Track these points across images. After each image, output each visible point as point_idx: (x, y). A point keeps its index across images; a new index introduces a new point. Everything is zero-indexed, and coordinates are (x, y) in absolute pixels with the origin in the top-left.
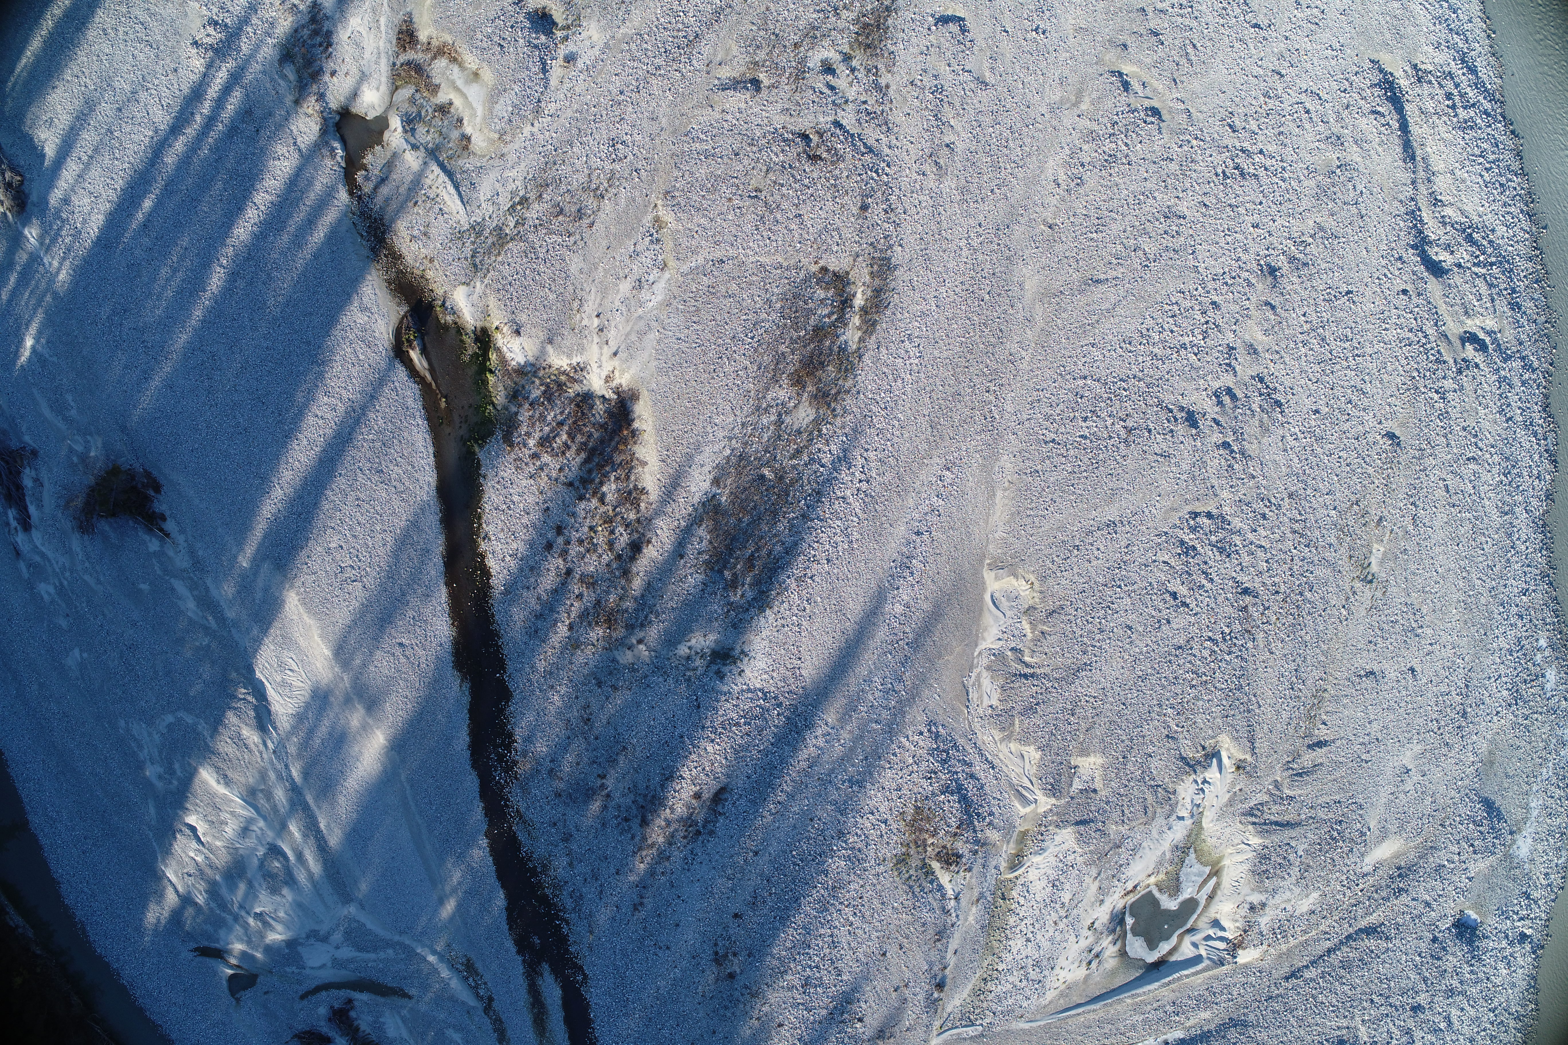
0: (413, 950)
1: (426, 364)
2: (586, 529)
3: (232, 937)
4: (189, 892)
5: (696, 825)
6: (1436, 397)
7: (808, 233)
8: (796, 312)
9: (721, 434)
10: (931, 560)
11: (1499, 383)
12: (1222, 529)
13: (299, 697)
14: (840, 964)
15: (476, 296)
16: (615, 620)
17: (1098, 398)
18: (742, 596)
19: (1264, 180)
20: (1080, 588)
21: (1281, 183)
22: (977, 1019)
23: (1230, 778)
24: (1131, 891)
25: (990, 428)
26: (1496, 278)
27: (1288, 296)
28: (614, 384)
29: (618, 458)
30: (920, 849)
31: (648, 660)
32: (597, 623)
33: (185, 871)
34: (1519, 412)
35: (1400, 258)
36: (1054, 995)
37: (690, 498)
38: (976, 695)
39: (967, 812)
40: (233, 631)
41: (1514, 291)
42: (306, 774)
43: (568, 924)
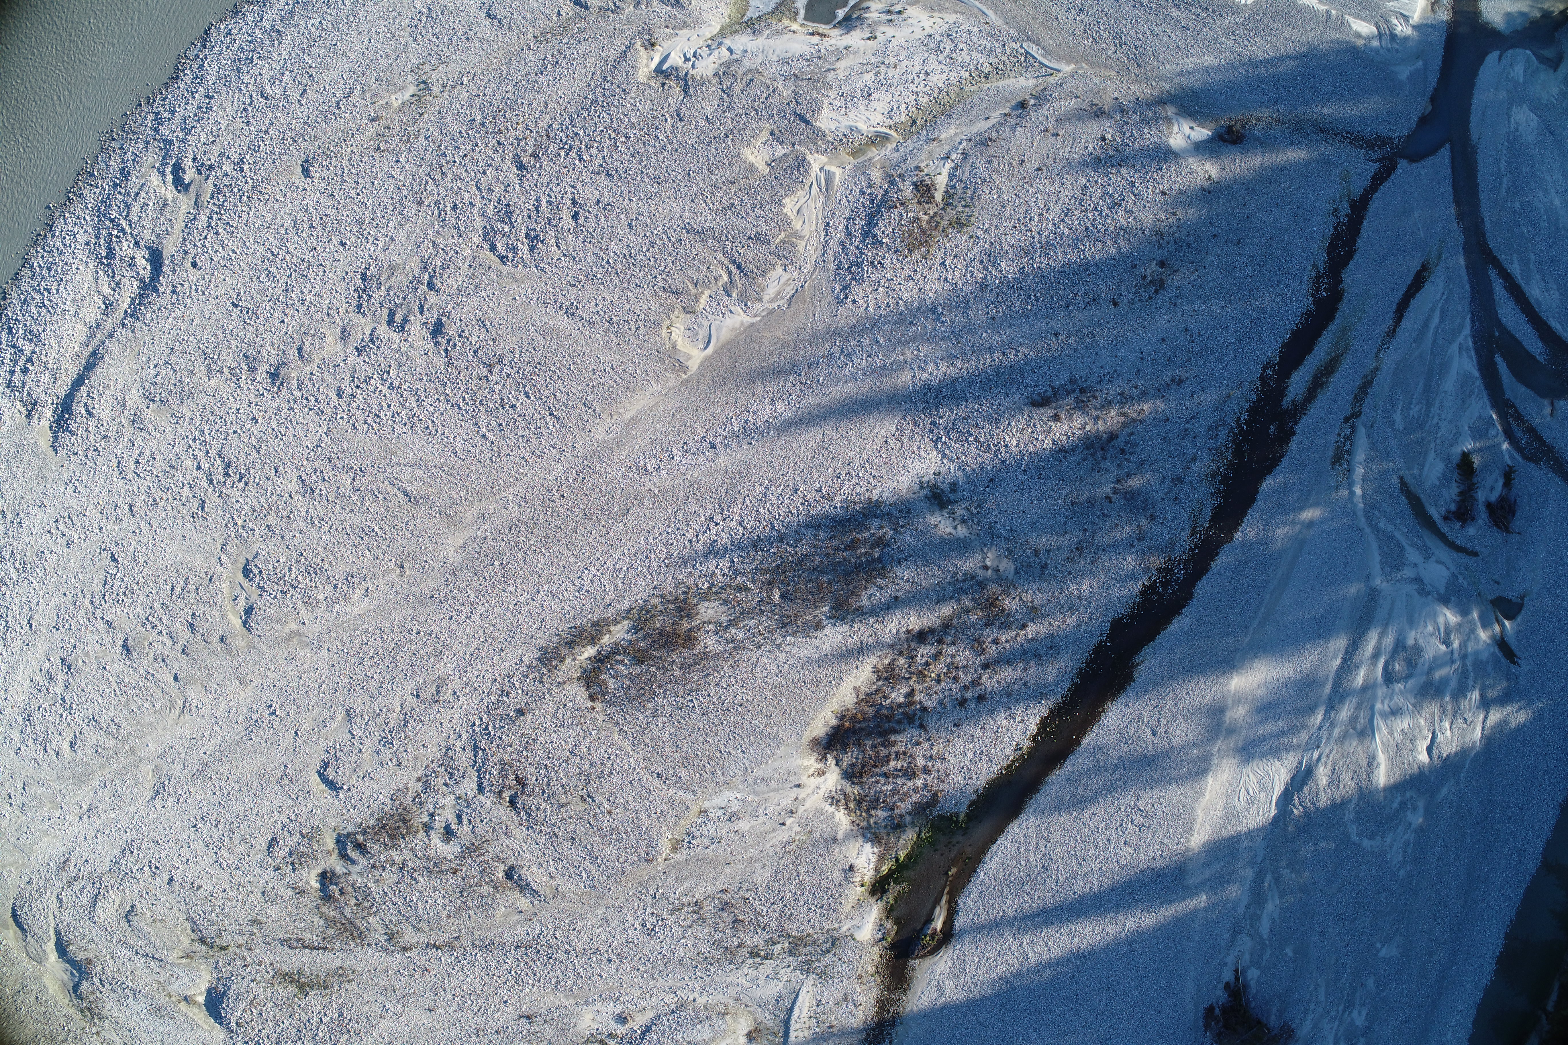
0: (1365, 509)
1: (937, 910)
2: (943, 684)
3: (1481, 646)
4: (1478, 708)
5: (1078, 398)
6: (246, 167)
8: (642, 688)
9: (782, 656)
10: (723, 418)
11: (190, 131)
12: (493, 229)
13: (1262, 768)
14: (1078, 194)
15: (855, 922)
16: (987, 600)
18: (881, 527)
19: (216, 446)
20: (637, 291)
21: (207, 432)
22: (1021, 54)
23: (666, 44)
24: (818, 34)
25: (587, 468)
27: (281, 347)
28: (820, 766)
29: (871, 711)
30: (938, 219)
31: (994, 549)
32: (1002, 611)
33: (1465, 726)
34: (197, 95)
35: (174, 292)
36: (948, 15)
37: (848, 633)
38: (788, 289)
39: (878, 211)
40: (1259, 859)
41: (115, 185)
42: (1312, 709)
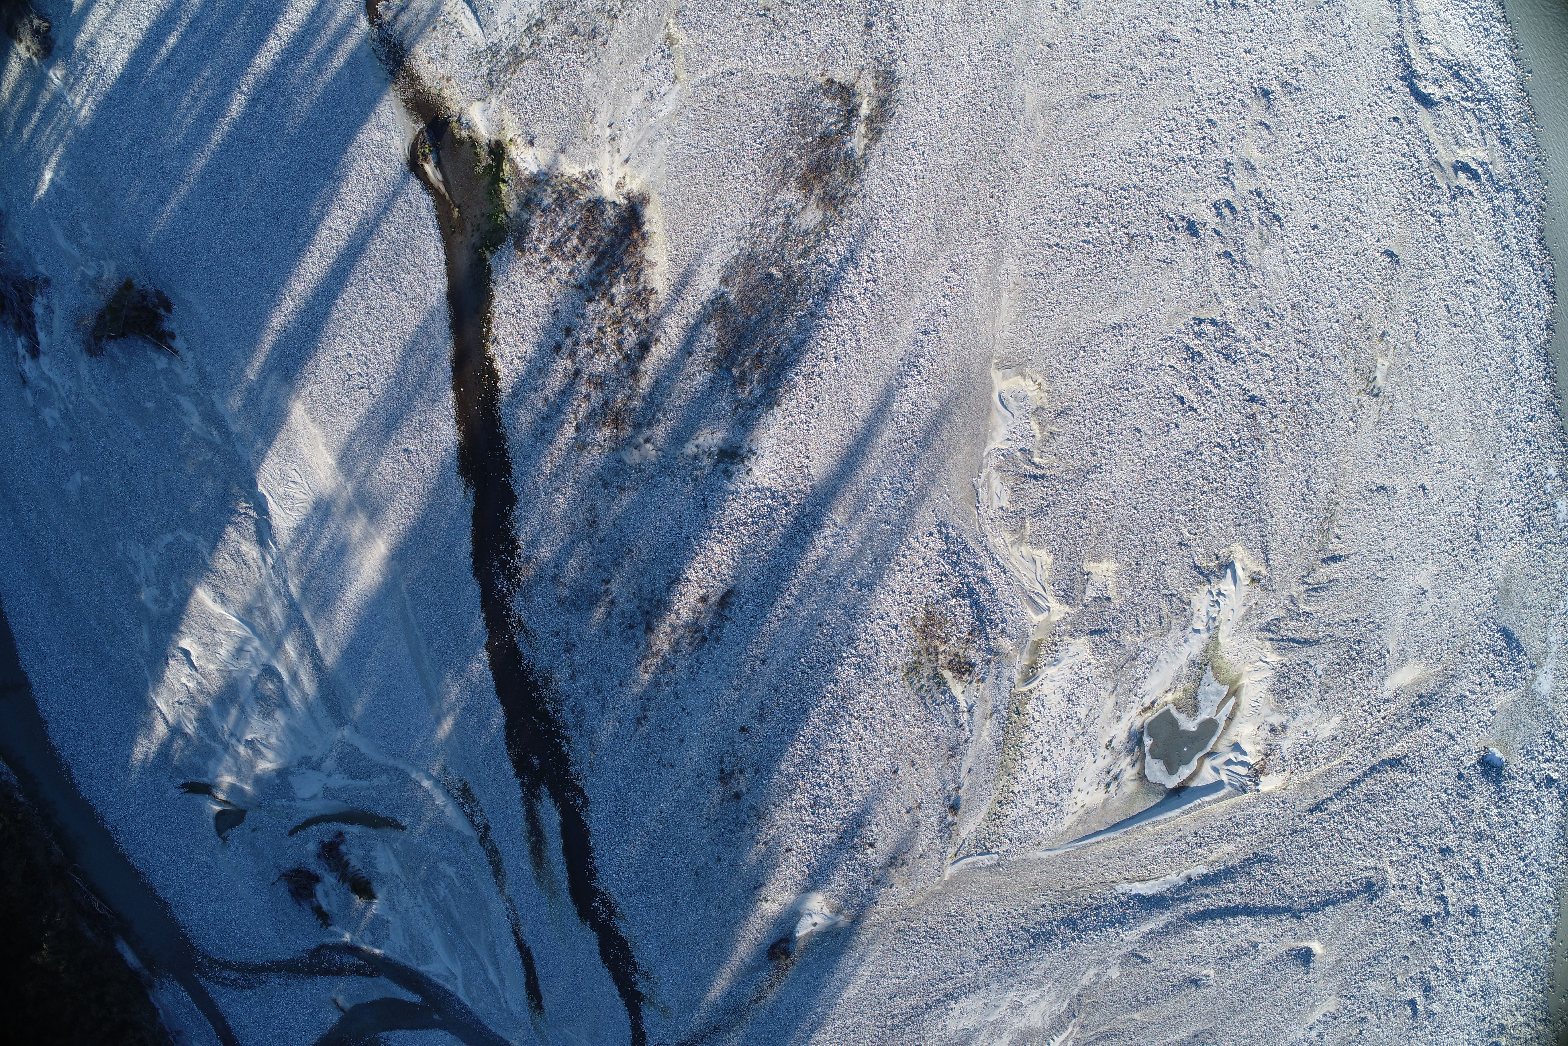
0: (408, 775)
1: (440, 177)
2: (595, 330)
3: (221, 768)
4: (179, 722)
5: (702, 631)
6: (1432, 220)
7: (814, 48)
8: (803, 120)
9: (730, 234)
10: (938, 359)
11: (1494, 211)
12: (1227, 336)
13: (300, 509)
14: (850, 783)
15: (491, 111)
16: (623, 419)
17: (1099, 205)
18: (750, 393)
19: (1254, 10)
20: (1088, 389)
21: (1271, 14)
22: (992, 847)
23: (1245, 591)
24: (1149, 708)
25: (995, 232)
26: (1485, 114)
27: (1282, 118)
28: (625, 190)
29: (627, 261)
30: (932, 657)
31: (654, 460)
32: (604, 423)
33: (176, 699)
34: (1515, 241)
35: (1390, 88)
36: (1072, 820)
37: (699, 296)
38: (986, 496)
39: (979, 618)
40: (238, 445)
41: (1503, 127)
42: (304, 590)
43: (568, 741)
